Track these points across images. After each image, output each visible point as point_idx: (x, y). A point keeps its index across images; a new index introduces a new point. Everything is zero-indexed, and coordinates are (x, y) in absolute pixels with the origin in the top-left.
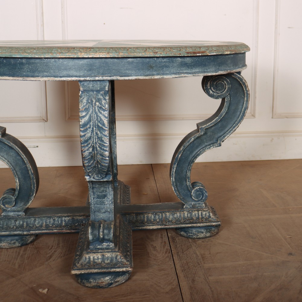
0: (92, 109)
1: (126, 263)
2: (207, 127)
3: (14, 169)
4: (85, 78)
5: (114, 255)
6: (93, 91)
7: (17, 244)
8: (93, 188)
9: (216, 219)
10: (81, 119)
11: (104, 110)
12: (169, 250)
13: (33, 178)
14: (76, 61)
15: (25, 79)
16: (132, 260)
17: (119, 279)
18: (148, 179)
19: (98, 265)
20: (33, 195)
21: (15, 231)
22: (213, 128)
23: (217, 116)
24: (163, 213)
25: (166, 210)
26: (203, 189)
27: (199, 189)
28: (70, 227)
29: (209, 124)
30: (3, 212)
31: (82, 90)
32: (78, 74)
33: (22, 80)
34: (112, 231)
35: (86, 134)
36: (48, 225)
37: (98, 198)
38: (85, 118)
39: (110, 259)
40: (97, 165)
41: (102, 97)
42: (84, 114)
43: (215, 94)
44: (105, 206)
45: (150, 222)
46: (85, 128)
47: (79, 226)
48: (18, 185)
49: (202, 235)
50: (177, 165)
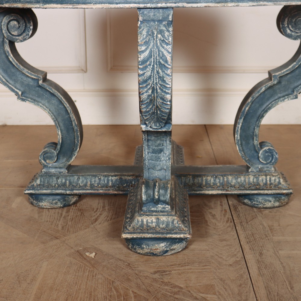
0: (153, 42)
1: (184, 229)
2: (282, 74)
3: (56, 120)
4: (146, 5)
5: (170, 219)
6: (154, 21)
7: (59, 205)
8: (148, 140)
9: (288, 186)
10: (140, 55)
11: (167, 44)
12: (231, 219)
13: (77, 130)
15: (75, 7)
16: (190, 226)
17: (175, 247)
18: (202, 141)
19: (152, 230)
20: (76, 149)
21: (58, 189)
22: (289, 76)
23: (295, 61)
24: (225, 176)
25: (228, 173)
26: (273, 150)
27: (269, 149)
28: (117, 187)
29: (285, 70)
30: (44, 168)
31: (142, 20)
32: (137, 0)
33: (72, 8)
34: (169, 191)
35: (145, 73)
36: (92, 184)
37: (153, 153)
38: (145, 53)
39: (165, 223)
40: (157, 110)
41: (164, 28)
42: (143, 48)
43: (293, 34)
44: (161, 162)
45: (209, 186)
46: (144, 65)
47: (128, 187)
48: (60, 138)
49: (270, 204)
50: (244, 119)
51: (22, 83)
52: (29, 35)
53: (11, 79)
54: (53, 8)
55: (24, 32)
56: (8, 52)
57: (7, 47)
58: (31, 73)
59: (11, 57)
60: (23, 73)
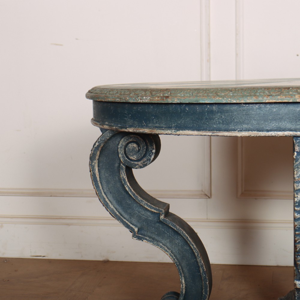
3: (179, 264)
10: (297, 194)
13: (206, 278)
14: (291, 107)
15: (215, 134)
31: (299, 151)
32: (293, 127)
33: (211, 135)
48: (184, 287)
51: (139, 218)
52: (150, 160)
53: (126, 212)
54: (187, 135)
55: (145, 156)
56: (124, 180)
57: (123, 174)
58: (151, 205)
59: (128, 186)
60: (142, 205)
